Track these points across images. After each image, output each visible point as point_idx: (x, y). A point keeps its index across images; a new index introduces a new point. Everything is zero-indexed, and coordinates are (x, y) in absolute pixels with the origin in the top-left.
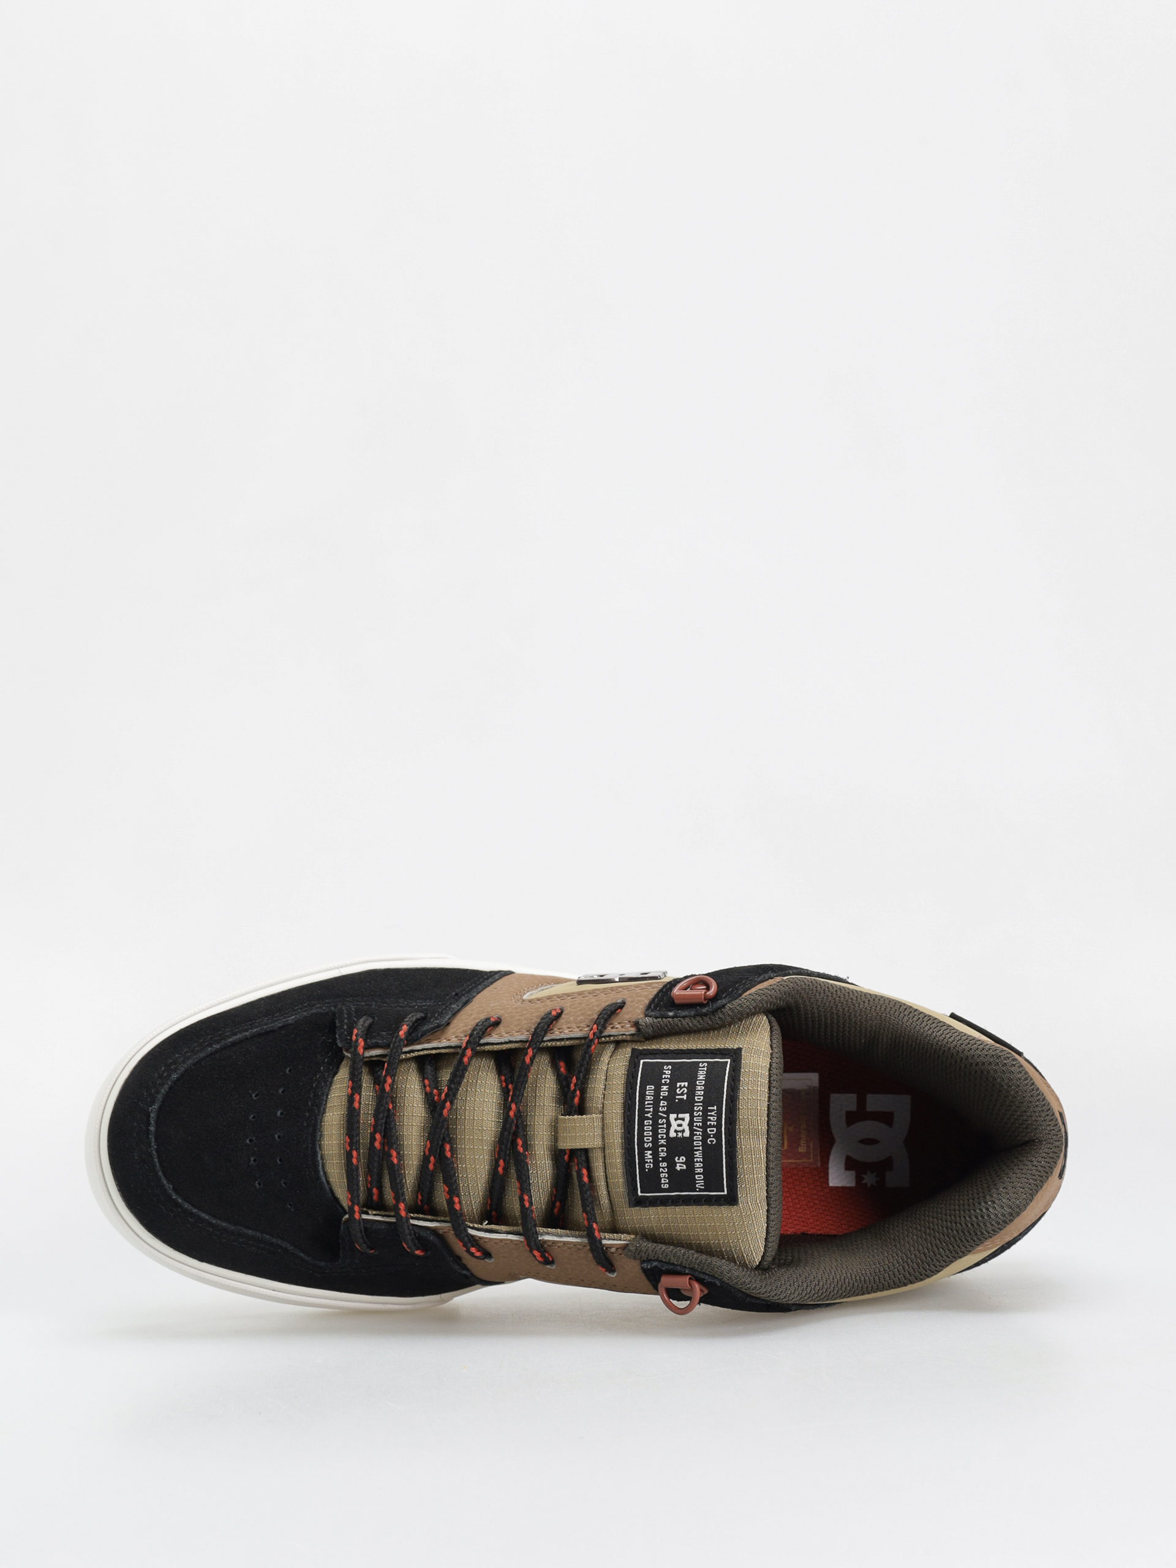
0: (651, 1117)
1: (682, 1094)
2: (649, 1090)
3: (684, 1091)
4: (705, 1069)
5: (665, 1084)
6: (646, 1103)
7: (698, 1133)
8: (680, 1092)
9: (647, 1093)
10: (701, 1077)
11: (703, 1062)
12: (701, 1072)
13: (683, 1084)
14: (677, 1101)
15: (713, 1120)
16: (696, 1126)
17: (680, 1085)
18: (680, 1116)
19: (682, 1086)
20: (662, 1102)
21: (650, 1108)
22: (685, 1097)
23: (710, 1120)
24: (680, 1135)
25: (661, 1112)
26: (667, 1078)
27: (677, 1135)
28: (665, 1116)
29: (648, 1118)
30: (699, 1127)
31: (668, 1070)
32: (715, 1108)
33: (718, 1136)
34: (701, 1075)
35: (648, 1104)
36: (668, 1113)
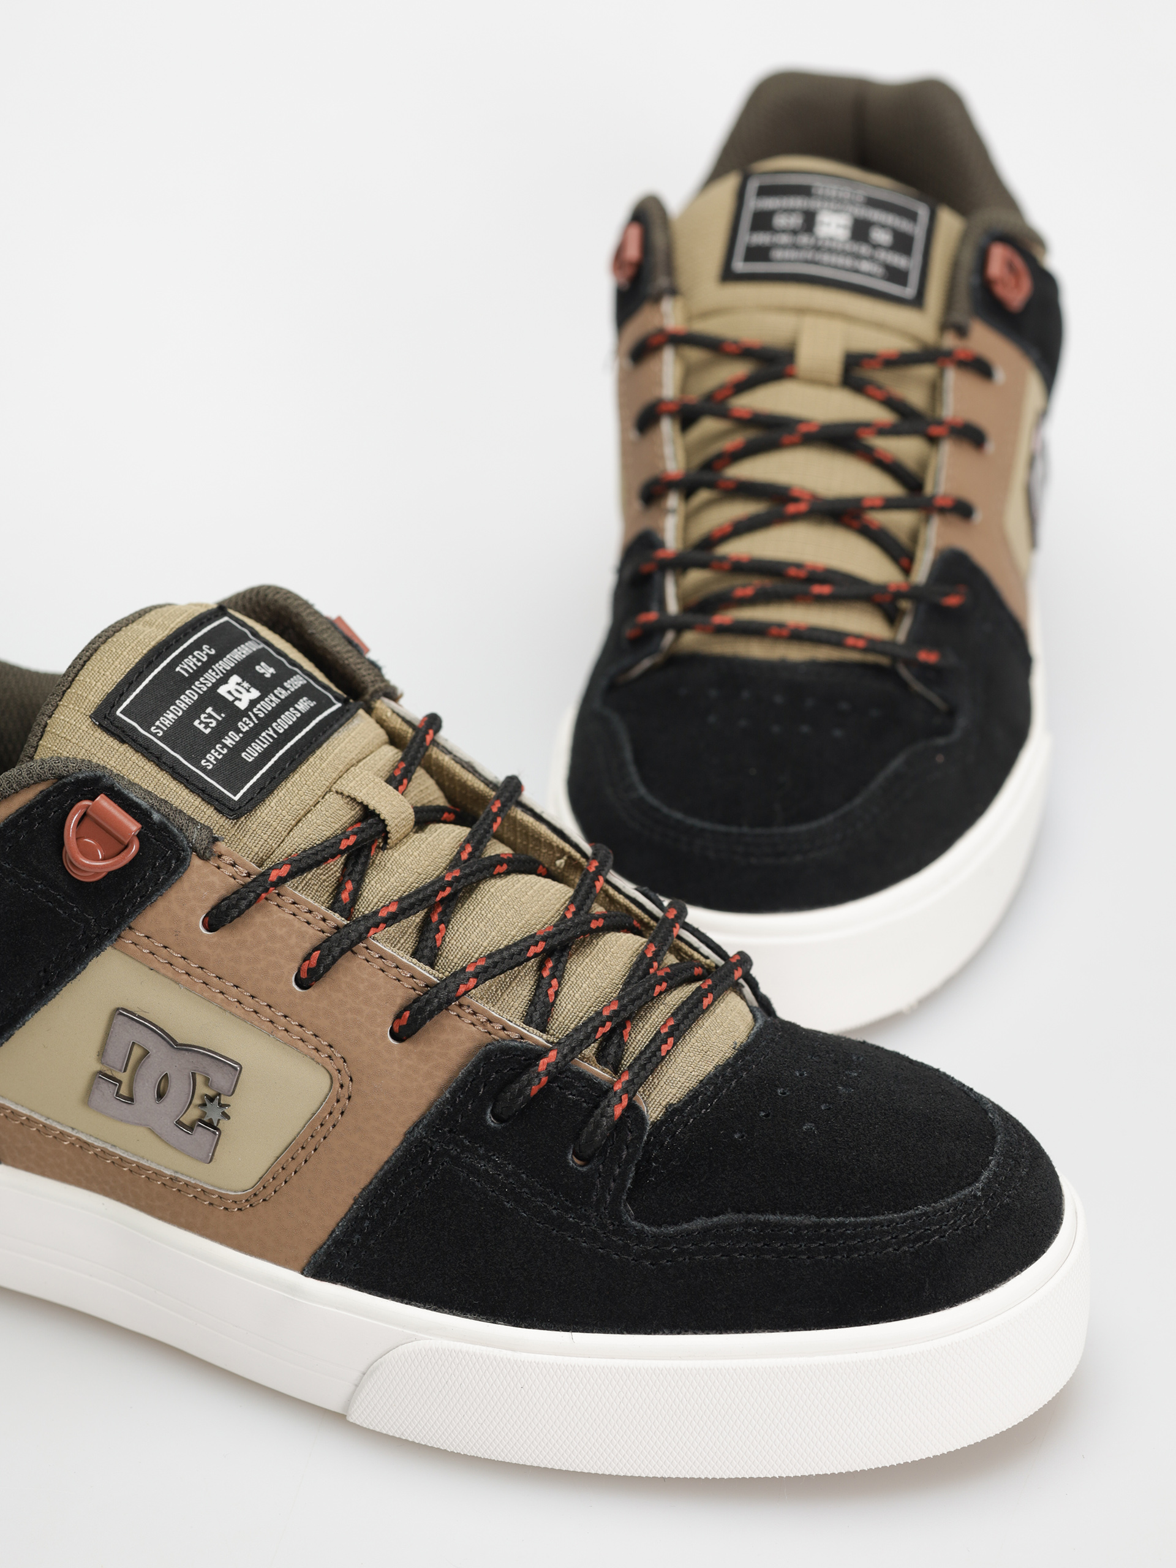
0: (270, 729)
1: (210, 716)
2: (252, 756)
3: (205, 718)
4: (157, 723)
5: (225, 746)
6: (265, 746)
7: (221, 668)
8: (212, 720)
9: (256, 755)
10: (171, 716)
11: (155, 735)
12: (166, 723)
13: (201, 727)
14: (223, 715)
15: (190, 664)
16: (217, 674)
17: (206, 728)
18: (231, 698)
19: (203, 725)
20: (244, 730)
21: (264, 737)
22: (209, 710)
23: (195, 664)
24: (246, 685)
25: (253, 722)
26: (217, 751)
27: (249, 688)
28: (250, 713)
29: (275, 731)
30: (214, 670)
31: (208, 761)
32: (178, 669)
33: (197, 645)
34: (169, 718)
35: (264, 743)
36: (245, 713)
